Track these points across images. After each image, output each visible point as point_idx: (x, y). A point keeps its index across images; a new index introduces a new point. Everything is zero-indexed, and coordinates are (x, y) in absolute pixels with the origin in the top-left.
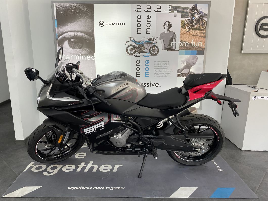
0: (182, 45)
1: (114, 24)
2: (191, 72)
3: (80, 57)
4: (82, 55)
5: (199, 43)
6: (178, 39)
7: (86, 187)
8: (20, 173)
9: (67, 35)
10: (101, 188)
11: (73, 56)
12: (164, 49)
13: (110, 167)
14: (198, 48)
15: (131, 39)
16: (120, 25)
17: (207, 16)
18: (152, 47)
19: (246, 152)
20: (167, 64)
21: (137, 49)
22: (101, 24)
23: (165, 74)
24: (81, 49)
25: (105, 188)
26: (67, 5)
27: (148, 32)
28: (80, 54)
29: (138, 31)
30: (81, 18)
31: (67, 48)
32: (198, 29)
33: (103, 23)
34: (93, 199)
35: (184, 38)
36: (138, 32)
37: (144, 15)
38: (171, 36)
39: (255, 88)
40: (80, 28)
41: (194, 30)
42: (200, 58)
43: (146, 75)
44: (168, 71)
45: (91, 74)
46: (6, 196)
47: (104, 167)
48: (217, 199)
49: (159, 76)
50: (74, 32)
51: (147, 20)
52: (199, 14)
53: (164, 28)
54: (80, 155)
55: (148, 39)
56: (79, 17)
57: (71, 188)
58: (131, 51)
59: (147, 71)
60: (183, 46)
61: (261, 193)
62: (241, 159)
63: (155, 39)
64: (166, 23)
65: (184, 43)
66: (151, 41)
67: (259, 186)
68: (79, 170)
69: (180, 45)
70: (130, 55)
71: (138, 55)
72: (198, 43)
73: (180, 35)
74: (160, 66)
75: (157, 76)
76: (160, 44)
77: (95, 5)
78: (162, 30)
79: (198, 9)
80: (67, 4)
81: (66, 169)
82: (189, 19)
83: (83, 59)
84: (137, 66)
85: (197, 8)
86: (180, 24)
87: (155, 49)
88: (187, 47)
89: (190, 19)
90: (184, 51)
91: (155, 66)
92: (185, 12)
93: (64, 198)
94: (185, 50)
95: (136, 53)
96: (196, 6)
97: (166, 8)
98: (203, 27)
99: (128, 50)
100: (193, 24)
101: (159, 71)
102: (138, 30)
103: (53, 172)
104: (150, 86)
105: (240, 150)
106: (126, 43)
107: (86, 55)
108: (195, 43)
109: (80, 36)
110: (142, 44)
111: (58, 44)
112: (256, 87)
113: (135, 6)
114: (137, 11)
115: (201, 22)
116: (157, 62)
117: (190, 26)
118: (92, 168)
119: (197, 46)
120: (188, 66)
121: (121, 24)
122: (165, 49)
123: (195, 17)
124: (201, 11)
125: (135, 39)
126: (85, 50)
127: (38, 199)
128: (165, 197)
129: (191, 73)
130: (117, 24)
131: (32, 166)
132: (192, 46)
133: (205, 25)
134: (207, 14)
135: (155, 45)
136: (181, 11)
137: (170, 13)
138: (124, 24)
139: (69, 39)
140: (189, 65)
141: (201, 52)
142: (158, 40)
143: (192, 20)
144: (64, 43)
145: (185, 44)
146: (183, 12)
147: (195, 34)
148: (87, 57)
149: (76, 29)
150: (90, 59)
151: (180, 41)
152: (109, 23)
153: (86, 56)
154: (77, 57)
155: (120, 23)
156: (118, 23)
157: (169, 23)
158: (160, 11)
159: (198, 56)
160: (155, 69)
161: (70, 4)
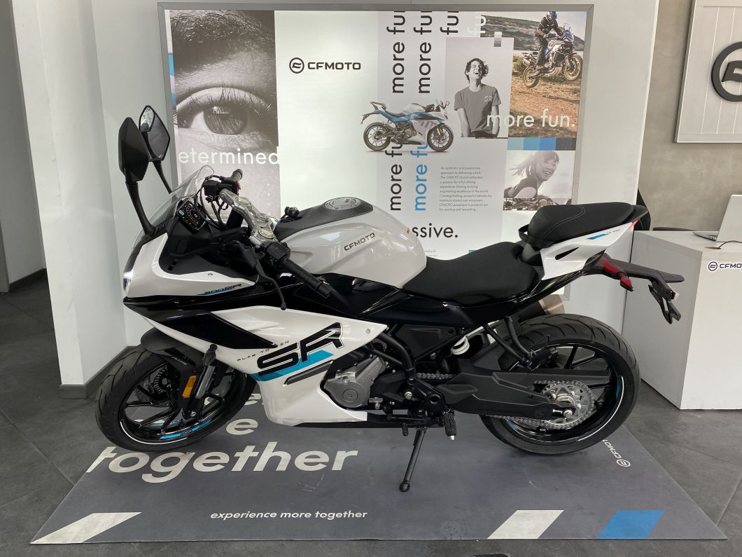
0: (516, 123)
1: (330, 68)
2: (542, 197)
3: (236, 158)
4: (243, 151)
5: (562, 118)
6: (505, 106)
7: (262, 514)
8: (79, 477)
9: (202, 96)
10: (301, 514)
11: (219, 155)
12: (466, 133)
13: (325, 458)
14: (558, 132)
15: (376, 108)
16: (348, 68)
17: (582, 44)
18: (435, 128)
19: (692, 414)
20: (477, 175)
21: (393, 133)
22: (294, 67)
23: (470, 203)
24: (241, 136)
25: (313, 515)
26: (202, 14)
27: (423, 89)
28: (239, 150)
29: (395, 85)
30: (240, 50)
31: (202, 133)
32: (560, 79)
33: (300, 64)
34: (282, 545)
35: (523, 104)
36: (396, 87)
37: (412, 42)
38: (487, 98)
39: (714, 240)
40: (238, 78)
41: (547, 82)
42: (566, 158)
43: (419, 206)
44: (477, 194)
45: (269, 204)
46: (43, 541)
47: (307, 458)
48: (616, 541)
49: (456, 208)
50: (221, 88)
51: (421, 55)
52: (562, 40)
53: (468, 76)
54: (241, 426)
55: (424, 108)
56: (236, 48)
57: (221, 516)
58: (378, 139)
59: (421, 195)
60: (518, 125)
61: (733, 524)
62: (679, 433)
63: (444, 108)
64: (473, 63)
65: (522, 116)
66: (432, 114)
67: (729, 506)
68: (238, 467)
69: (510, 123)
70: (375, 151)
71: (396, 151)
72: (559, 118)
73: (510, 97)
74: (456, 180)
75: (449, 207)
76: (455, 121)
77: (278, 14)
78: (462, 84)
79: (560, 25)
80: (203, 11)
81: (204, 464)
82: (534, 53)
83: (245, 162)
84: (393, 180)
85: (556, 24)
86: (510, 67)
87: (442, 134)
88: (529, 129)
89: (537, 54)
90: (522, 139)
91: (443, 180)
92: (524, 32)
93: (203, 543)
94: (523, 136)
95: (392, 144)
96: (554, 16)
97: (471, 23)
98: (573, 75)
99: (369, 136)
100: (546, 66)
101: (453, 194)
102: (397, 82)
103: (167, 473)
104: (430, 236)
105: (674, 409)
106: (363, 119)
107: (254, 151)
108: (550, 117)
109: (237, 102)
110: (406, 122)
111: (176, 122)
112: (716, 236)
113: (389, 17)
114: (395, 31)
115: (567, 60)
116: (447, 169)
117: (537, 72)
118: (274, 461)
119: (558, 127)
120: (533, 181)
121: (351, 66)
122: (470, 135)
123: (550, 48)
124: (567, 31)
125: (387, 106)
126: (252, 138)
127: (132, 548)
128: (477, 539)
129: (539, 200)
130: (339, 66)
131: (110, 458)
132: (543, 125)
133: (579, 68)
134: (583, 38)
135: (441, 124)
136: (514, 31)
137: (482, 35)
138: (357, 66)
139: (206, 108)
140: (536, 178)
141: (568, 141)
142: (450, 110)
143: (543, 54)
144: (195, 120)
145: (525, 121)
146: (519, 34)
147: (552, 94)
148: (257, 158)
149: (227, 81)
150: (265, 162)
151: (511, 113)
152: (318, 63)
153: (254, 155)
154: (230, 156)
155: (348, 64)
156: (342, 64)
157: (481, 63)
158: (457, 32)
159: (558, 152)
160: (442, 189)
161: (211, 11)
